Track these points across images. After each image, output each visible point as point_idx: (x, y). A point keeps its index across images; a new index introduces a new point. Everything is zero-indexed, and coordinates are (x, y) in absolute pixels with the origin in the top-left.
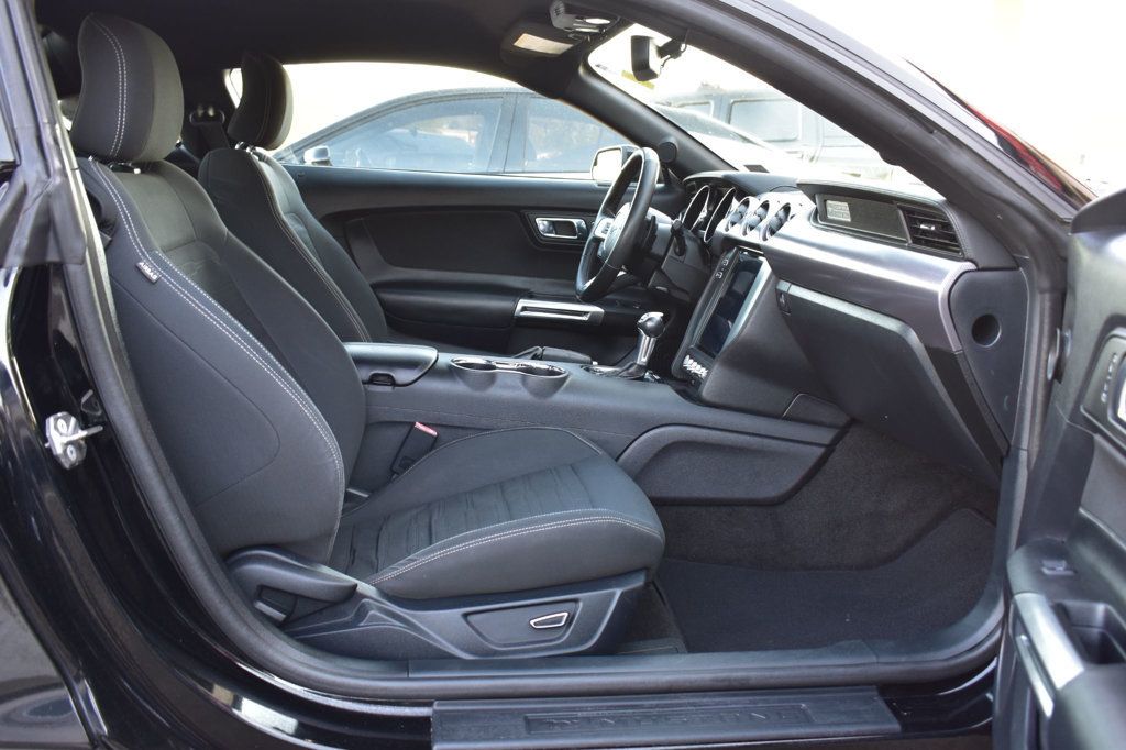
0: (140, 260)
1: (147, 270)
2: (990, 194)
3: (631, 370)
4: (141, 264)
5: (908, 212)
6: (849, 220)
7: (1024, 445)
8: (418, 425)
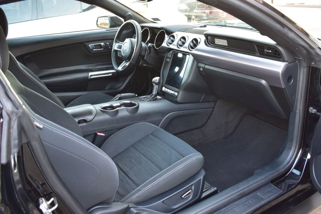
0: (34, 121)
1: (38, 125)
2: (297, 44)
3: (152, 97)
4: (35, 123)
5: (257, 46)
6: (227, 45)
7: (298, 108)
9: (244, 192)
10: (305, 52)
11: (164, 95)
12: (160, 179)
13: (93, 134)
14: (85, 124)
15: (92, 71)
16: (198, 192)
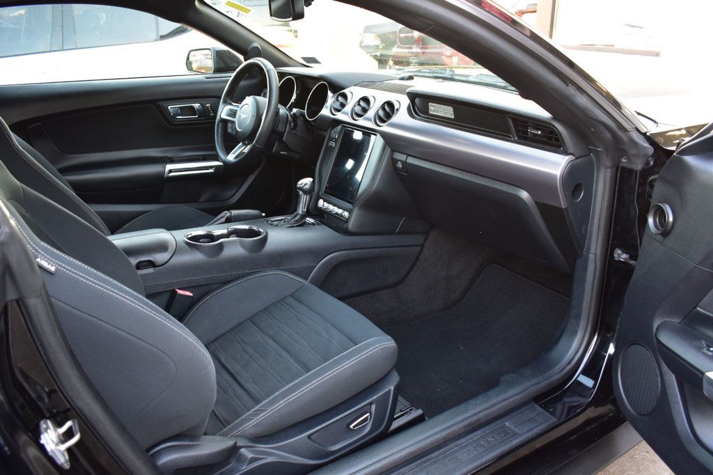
1: (45, 264)
2: (593, 119)
3: (296, 218)
4: (38, 260)
5: (514, 120)
6: (453, 117)
7: (592, 251)
8: (180, 292)
9: (478, 420)
10: (608, 135)
11: (322, 217)
12: (305, 389)
13: (167, 291)
14: (151, 270)
15: (172, 161)
16: (384, 418)
